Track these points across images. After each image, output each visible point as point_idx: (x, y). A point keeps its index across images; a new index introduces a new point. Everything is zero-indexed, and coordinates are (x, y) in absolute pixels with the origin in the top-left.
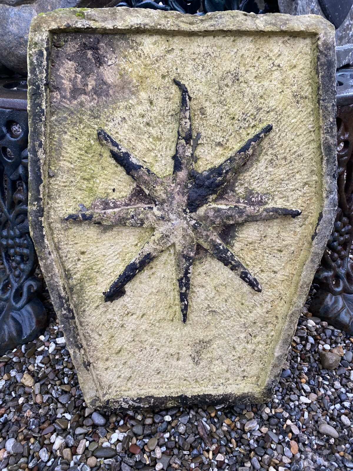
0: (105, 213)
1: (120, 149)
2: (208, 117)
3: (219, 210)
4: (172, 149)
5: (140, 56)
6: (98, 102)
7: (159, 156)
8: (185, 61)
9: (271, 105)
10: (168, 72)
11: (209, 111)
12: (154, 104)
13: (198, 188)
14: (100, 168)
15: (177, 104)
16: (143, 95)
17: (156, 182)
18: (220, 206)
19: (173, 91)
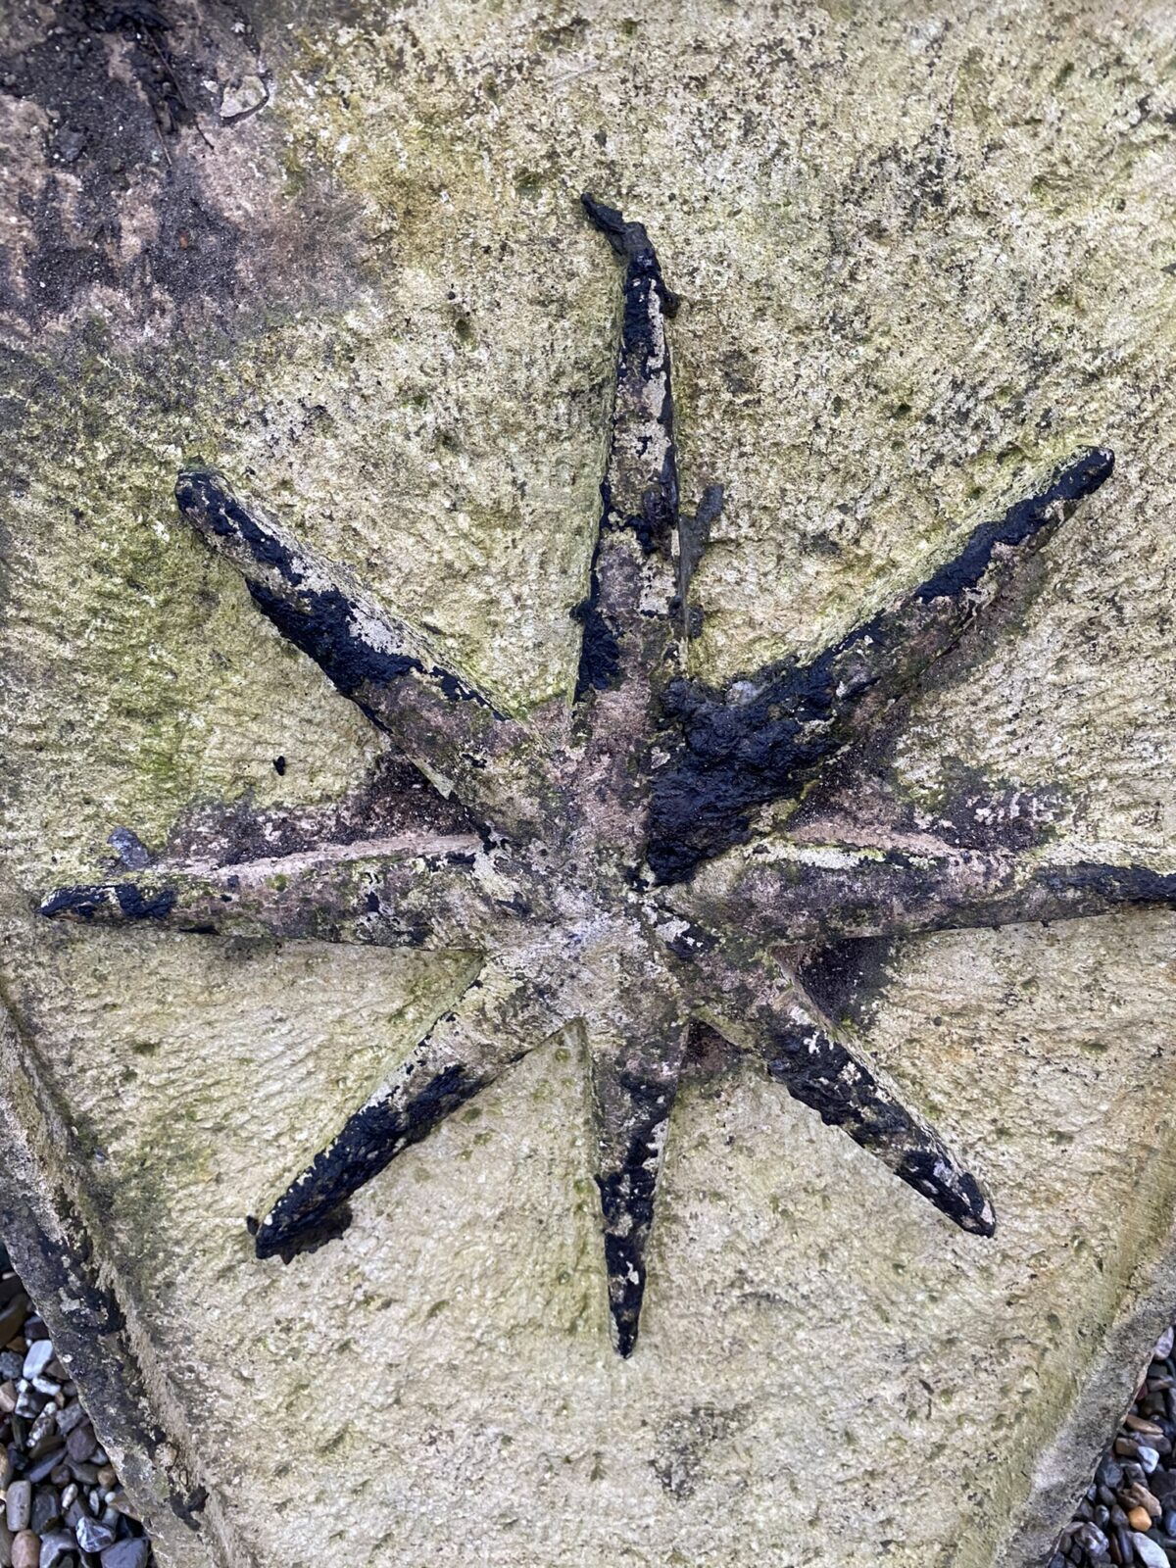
0: (233, 883)
1: (298, 579)
2: (769, 403)
3: (807, 875)
4: (574, 569)
5: (398, 66)
6: (178, 324)
7: (507, 600)
8: (648, 91)
9: (1110, 337)
10: (552, 155)
11: (772, 370)
12: (478, 334)
13: (699, 770)
14: (205, 660)
15: (600, 331)
16: (419, 284)
17: (489, 741)
18: (810, 856)
19: (581, 264)
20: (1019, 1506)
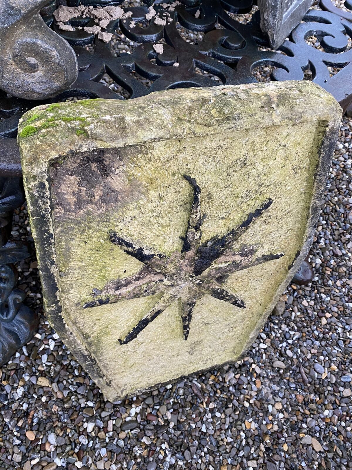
0: (120, 294)
1: (134, 248)
2: (215, 200)
3: (220, 268)
4: (180, 231)
5: (150, 160)
6: (107, 209)
7: (168, 237)
8: (196, 156)
9: (272, 180)
10: (178, 169)
11: (215, 195)
12: (164, 199)
13: (203, 259)
14: (111, 259)
15: (186, 195)
16: (153, 193)
17: (167, 263)
18: (220, 265)
19: (184, 186)
20: (247, 341)
